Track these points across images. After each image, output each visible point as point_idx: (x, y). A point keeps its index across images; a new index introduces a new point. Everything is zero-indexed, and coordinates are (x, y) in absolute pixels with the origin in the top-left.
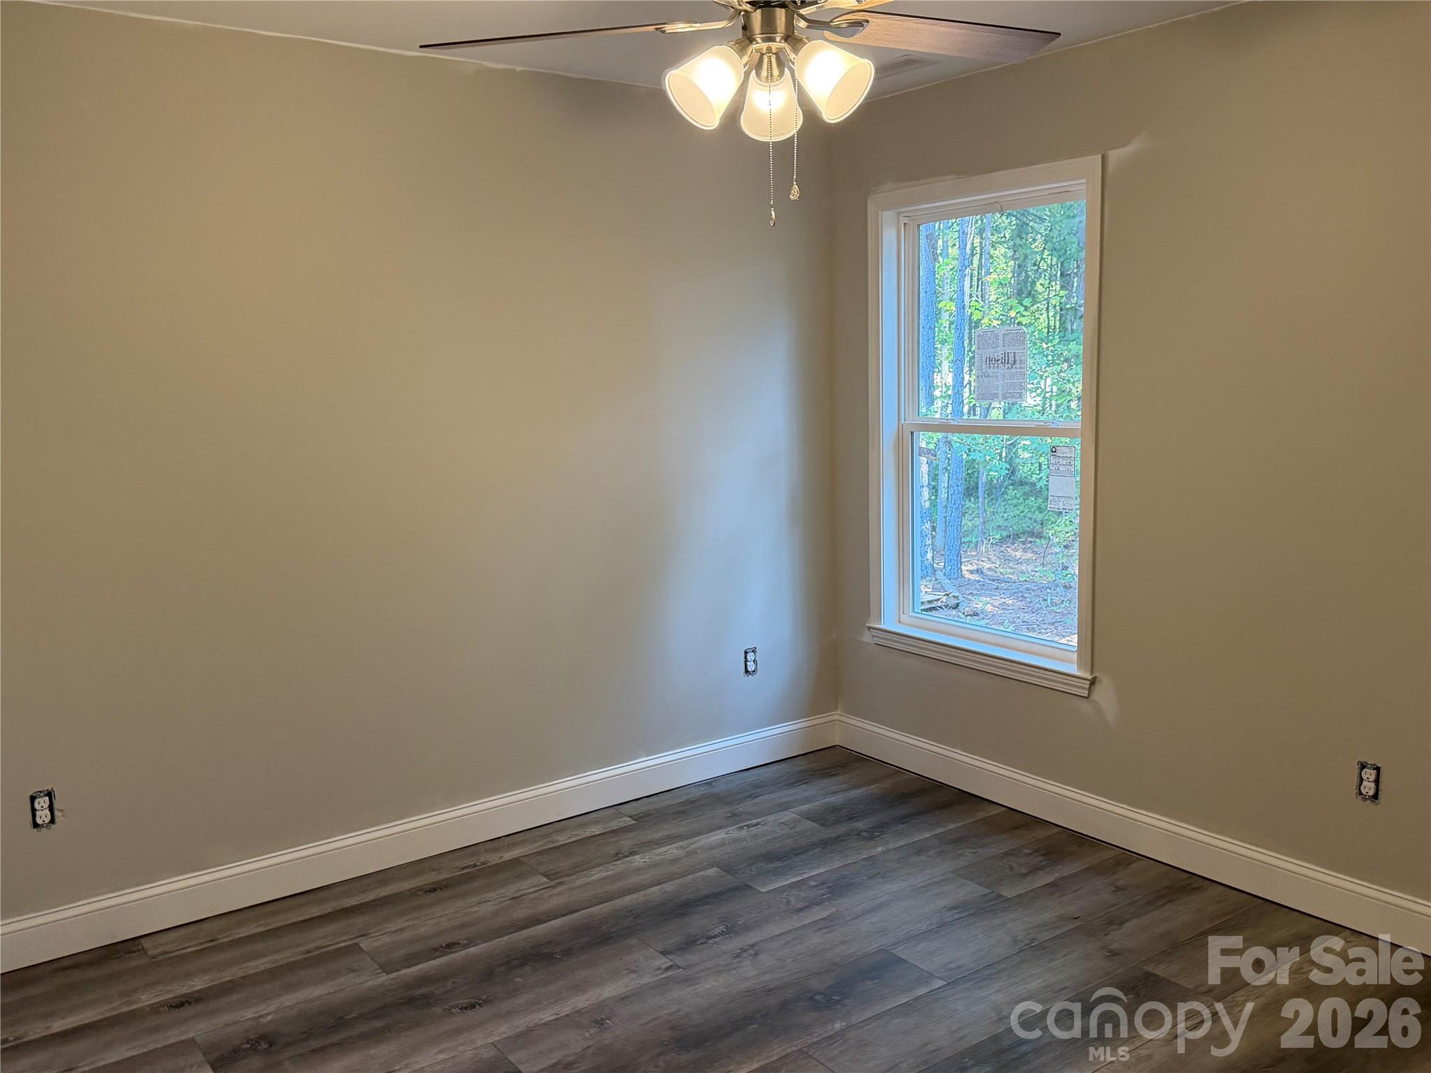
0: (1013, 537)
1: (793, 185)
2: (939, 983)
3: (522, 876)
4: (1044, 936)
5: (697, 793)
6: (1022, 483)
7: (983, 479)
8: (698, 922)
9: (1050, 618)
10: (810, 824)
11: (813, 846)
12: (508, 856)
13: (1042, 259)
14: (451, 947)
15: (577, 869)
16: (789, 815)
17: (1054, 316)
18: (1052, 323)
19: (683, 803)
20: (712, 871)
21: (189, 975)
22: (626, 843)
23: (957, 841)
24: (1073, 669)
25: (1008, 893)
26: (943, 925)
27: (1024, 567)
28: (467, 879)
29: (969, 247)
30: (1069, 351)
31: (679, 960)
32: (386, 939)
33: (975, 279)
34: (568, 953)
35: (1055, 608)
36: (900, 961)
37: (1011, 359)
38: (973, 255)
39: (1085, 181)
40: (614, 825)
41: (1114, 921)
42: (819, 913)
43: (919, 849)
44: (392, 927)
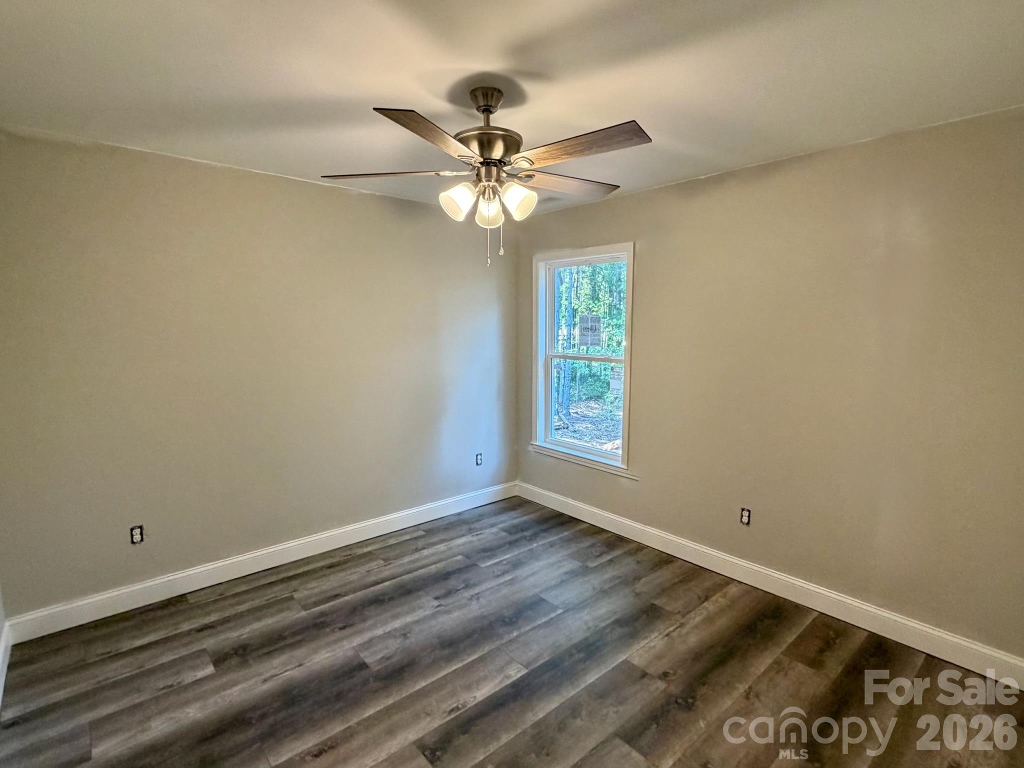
0: (590, 398)
1: (500, 248)
2: (560, 611)
3: (371, 560)
4: (607, 586)
5: (453, 519)
6: (594, 376)
7: (578, 374)
8: (452, 583)
9: (605, 433)
10: (504, 534)
11: (505, 544)
12: (366, 550)
13: (602, 285)
14: (336, 596)
15: (397, 557)
16: (494, 530)
17: (607, 308)
18: (606, 311)
19: (447, 524)
20: (460, 557)
21: (208, 614)
22: (420, 543)
23: (569, 540)
24: (619, 464)
25: (592, 564)
26: (562, 582)
27: (594, 411)
28: (345, 562)
29: (573, 278)
30: (613, 322)
31: (443, 602)
32: (306, 592)
33: (575, 291)
34: (391, 599)
35: (607, 429)
36: (543, 600)
37: (594, 328)
38: (574, 282)
39: (626, 253)
40: (415, 535)
41: (638, 578)
42: (508, 577)
43: (552, 545)
44: (310, 586)
